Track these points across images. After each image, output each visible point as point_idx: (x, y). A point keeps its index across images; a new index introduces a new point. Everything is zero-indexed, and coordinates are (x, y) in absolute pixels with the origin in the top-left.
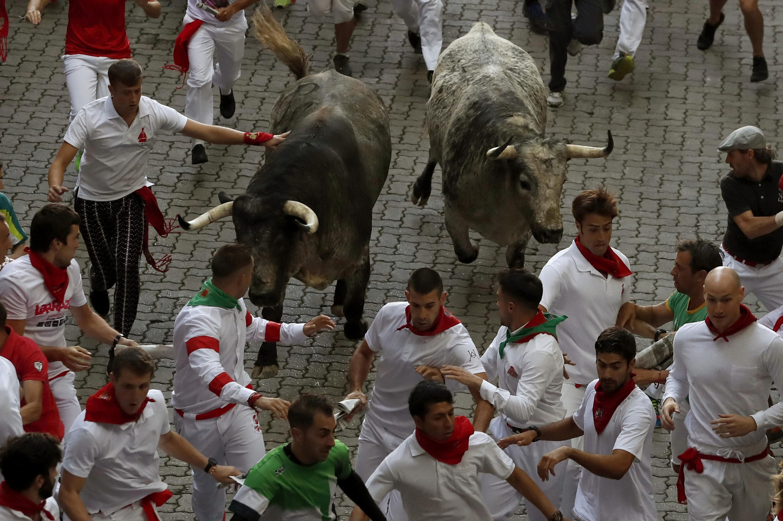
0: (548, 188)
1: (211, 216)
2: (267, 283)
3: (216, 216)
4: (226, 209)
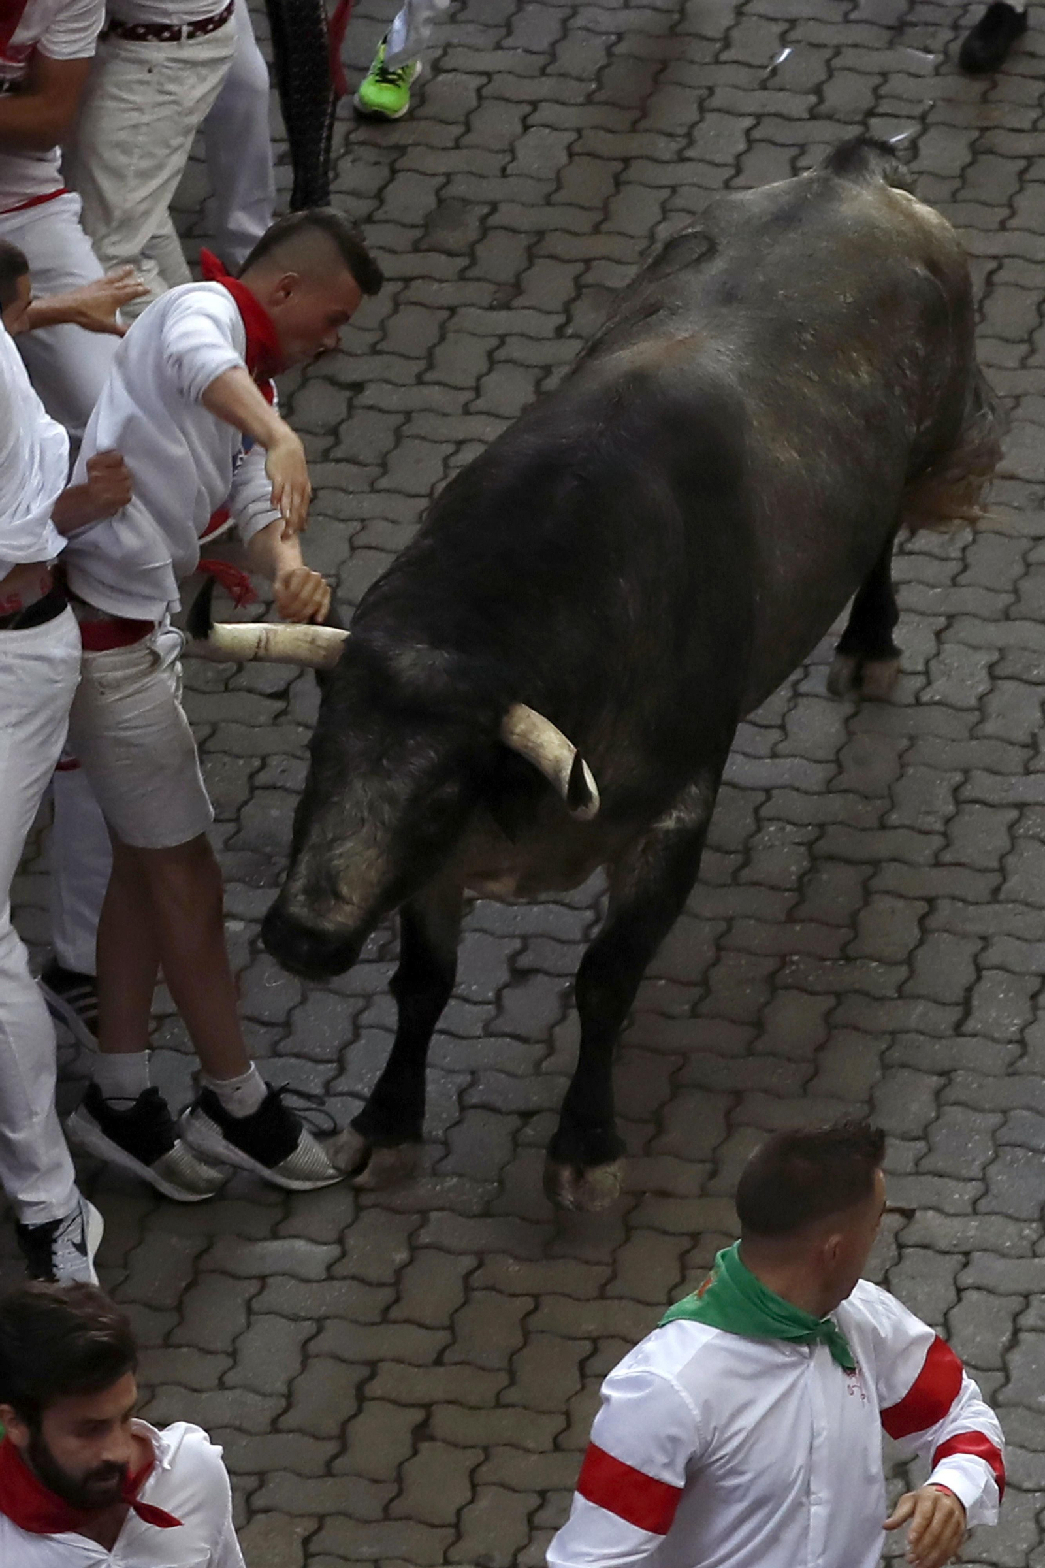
1: (268, 639)
2: (348, 903)
3: (281, 647)
4: (319, 642)
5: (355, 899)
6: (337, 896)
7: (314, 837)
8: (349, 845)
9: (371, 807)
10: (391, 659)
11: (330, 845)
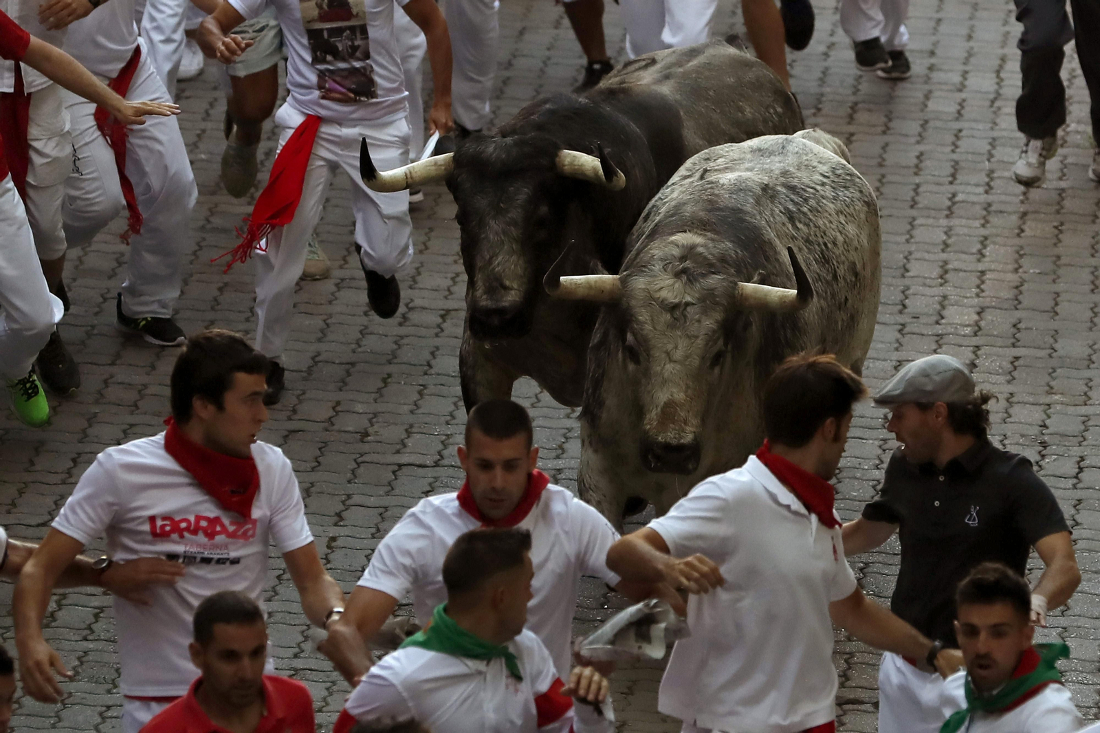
0: (671, 361)
1: (410, 173)
2: (512, 289)
3: (419, 173)
4: (439, 163)
5: (515, 286)
6: (506, 288)
7: (479, 264)
8: (500, 258)
9: (504, 233)
10: (482, 153)
11: (490, 262)
